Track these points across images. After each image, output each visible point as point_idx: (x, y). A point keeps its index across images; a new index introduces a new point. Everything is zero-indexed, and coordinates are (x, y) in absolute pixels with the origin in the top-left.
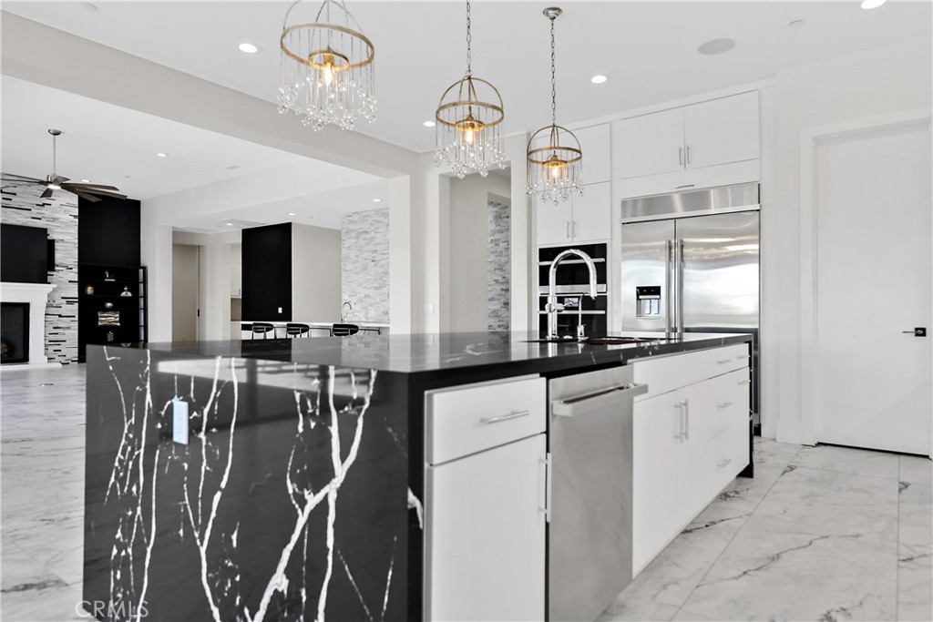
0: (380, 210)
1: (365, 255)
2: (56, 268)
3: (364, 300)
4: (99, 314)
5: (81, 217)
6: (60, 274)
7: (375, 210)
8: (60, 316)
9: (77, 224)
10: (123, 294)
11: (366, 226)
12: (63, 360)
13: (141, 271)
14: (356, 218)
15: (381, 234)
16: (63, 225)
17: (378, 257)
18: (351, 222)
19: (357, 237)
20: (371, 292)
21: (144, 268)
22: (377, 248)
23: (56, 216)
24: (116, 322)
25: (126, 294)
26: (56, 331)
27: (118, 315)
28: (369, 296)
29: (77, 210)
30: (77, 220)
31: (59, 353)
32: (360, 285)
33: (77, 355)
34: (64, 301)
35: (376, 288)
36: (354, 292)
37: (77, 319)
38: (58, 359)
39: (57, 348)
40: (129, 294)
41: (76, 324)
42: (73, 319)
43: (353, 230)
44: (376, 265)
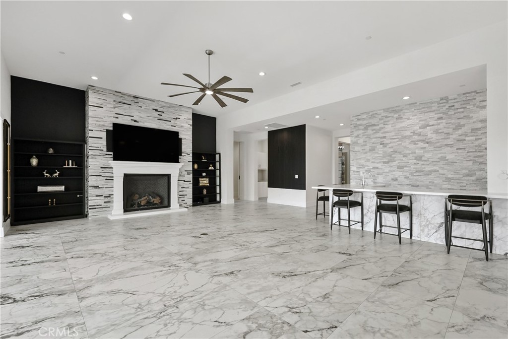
0: (389, 109)
1: (374, 140)
2: (183, 154)
3: (372, 170)
4: (200, 179)
5: (193, 125)
6: (184, 157)
7: (384, 109)
8: (184, 181)
9: (192, 129)
10: (210, 168)
11: (373, 121)
12: (185, 205)
13: (217, 156)
14: (364, 116)
15: (390, 125)
16: (185, 130)
17: (386, 141)
18: (359, 120)
19: (366, 128)
20: (379, 165)
21: (220, 154)
22: (387, 135)
23: (183, 125)
24: (207, 183)
25: (211, 168)
26: (182, 189)
27: (208, 180)
28: (377, 168)
29: (191, 121)
30: (192, 127)
31: (184, 202)
32: (368, 160)
33: (192, 202)
34: (186, 172)
35: (384, 163)
36: (363, 165)
37: (191, 182)
38: (184, 205)
39: (183, 199)
40: (213, 168)
41: (191, 185)
42: (190, 182)
43: (361, 125)
44: (386, 147)
